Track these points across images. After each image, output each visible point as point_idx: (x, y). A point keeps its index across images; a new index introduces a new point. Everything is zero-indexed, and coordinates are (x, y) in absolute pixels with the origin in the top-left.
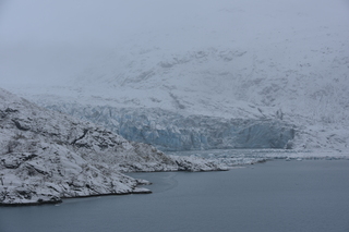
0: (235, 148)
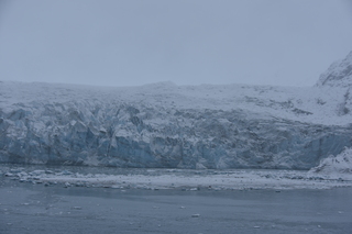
0: (295, 168)
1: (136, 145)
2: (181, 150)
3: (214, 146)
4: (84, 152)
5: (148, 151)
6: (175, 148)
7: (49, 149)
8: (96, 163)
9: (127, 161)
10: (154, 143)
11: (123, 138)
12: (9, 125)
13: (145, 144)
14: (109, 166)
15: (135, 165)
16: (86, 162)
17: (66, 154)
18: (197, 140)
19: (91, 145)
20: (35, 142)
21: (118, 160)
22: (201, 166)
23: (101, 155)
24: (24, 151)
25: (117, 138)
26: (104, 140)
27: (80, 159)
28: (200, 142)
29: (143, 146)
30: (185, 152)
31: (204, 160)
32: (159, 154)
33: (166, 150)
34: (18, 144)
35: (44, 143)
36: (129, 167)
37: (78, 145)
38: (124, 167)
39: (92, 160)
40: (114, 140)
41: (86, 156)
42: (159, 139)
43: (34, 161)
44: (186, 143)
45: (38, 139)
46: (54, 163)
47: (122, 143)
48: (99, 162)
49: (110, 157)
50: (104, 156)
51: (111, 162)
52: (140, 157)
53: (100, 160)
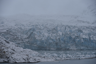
1: (92, 41)
4: (69, 44)
7: (57, 44)
8: (75, 49)
11: (86, 38)
12: (35, 34)
14: (81, 50)
15: (92, 49)
16: (70, 49)
17: (63, 46)
19: (71, 41)
20: (51, 41)
21: (84, 47)
23: (77, 45)
24: (46, 45)
25: (83, 39)
26: (78, 39)
27: (68, 48)
29: (94, 42)
34: (42, 42)
35: (55, 42)
36: (89, 50)
37: (67, 42)
38: (87, 50)
41: (70, 46)
43: (52, 49)
45: (52, 40)
46: (59, 49)
47: (86, 41)
48: (76, 48)
49: (81, 46)
50: (79, 46)
51: (82, 48)
52: (94, 46)
53: (77, 47)
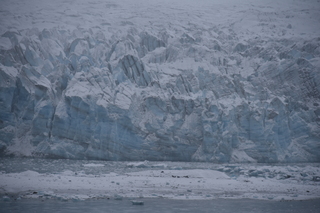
1: (102, 114)
2: (201, 123)
3: (272, 116)
4: (9, 128)
5: (126, 126)
6: (189, 119)
8: (29, 150)
9: (86, 145)
10: (144, 108)
11: (77, 99)
13: (118, 110)
14: (52, 157)
15: (100, 153)
16: (11, 149)
18: (239, 101)
21: (69, 144)
22: (243, 156)
23: (37, 134)
25: (68, 100)
26: (43, 104)
28: (243, 106)
29: (115, 116)
30: (207, 128)
31: (250, 145)
32: (151, 130)
33: (169, 124)
36: (90, 158)
39: (22, 146)
40: (61, 104)
41: (11, 136)
42: (154, 101)
44: (211, 108)
47: (77, 109)
48: (33, 149)
49: (53, 139)
50: (44, 136)
51: (54, 148)
52: (108, 138)
53: (35, 143)
